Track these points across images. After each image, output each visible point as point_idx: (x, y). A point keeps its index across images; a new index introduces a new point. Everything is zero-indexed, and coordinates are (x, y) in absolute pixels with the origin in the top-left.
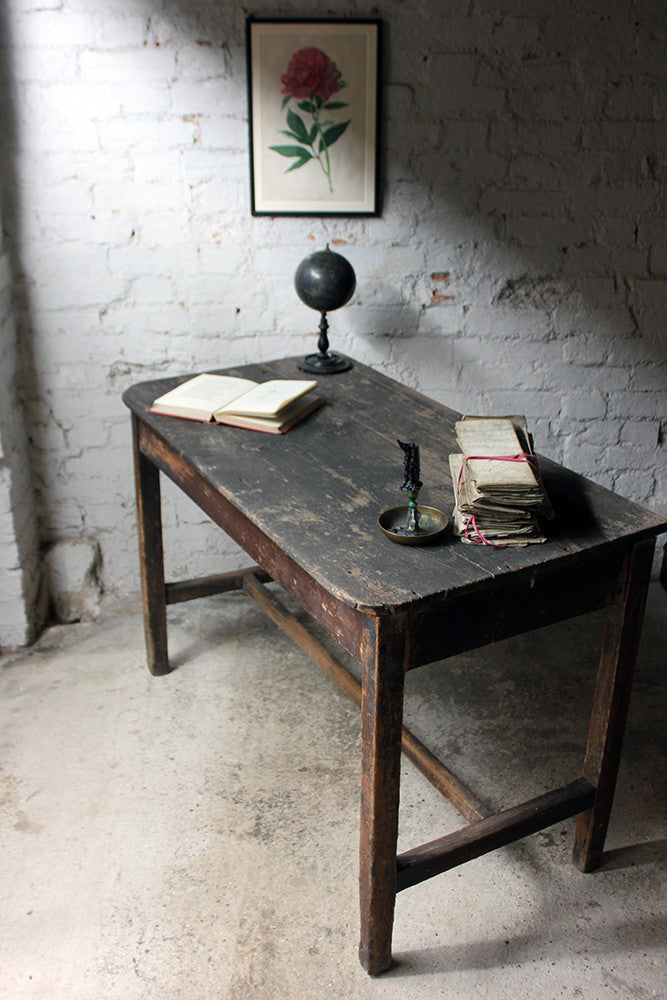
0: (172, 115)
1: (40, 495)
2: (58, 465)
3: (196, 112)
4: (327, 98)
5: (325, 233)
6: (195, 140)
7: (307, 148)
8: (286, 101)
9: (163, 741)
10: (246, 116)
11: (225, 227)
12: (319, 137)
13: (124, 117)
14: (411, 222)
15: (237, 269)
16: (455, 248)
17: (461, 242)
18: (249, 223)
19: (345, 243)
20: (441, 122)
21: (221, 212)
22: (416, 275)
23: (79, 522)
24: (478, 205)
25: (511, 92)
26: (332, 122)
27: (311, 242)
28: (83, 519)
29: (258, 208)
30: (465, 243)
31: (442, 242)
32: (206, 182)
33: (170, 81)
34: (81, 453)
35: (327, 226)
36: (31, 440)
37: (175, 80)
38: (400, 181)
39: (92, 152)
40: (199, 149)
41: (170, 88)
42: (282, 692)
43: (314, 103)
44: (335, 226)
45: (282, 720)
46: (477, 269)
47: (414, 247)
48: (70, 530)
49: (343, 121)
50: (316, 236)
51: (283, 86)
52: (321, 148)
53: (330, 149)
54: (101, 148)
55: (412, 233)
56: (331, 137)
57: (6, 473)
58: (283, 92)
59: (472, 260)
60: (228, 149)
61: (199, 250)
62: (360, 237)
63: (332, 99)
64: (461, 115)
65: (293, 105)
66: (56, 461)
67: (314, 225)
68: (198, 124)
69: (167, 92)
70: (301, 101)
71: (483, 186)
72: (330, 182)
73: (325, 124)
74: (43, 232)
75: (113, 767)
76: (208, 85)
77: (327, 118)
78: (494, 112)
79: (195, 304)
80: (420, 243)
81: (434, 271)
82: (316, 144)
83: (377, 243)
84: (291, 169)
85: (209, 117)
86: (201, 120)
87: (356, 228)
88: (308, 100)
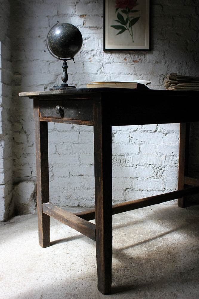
0: (76, 15)
1: (15, 162)
2: (24, 149)
3: (85, 14)
4: (132, 8)
5: (131, 58)
6: (84, 24)
7: (125, 26)
8: (117, 10)
9: (64, 247)
10: (102, 15)
11: (94, 55)
12: (129, 22)
13: (58, 16)
14: (162, 54)
15: (97, 71)
16: (179, 64)
17: (181, 62)
18: (102, 55)
19: (138, 61)
20: (173, 18)
21: (92, 50)
22: (164, 75)
23: (29, 174)
24: (187, 48)
25: (197, 7)
26: (134, 17)
27: (125, 61)
28: (31, 173)
29: (106, 48)
30: (182, 62)
31: (174, 62)
32: (87, 39)
33: (76, 3)
34: (33, 144)
35: (132, 56)
36: (14, 138)
37: (77, 3)
38: (158, 39)
39: (46, 28)
40: (85, 27)
41: (76, 6)
42: (116, 234)
43: (127, 10)
44: (134, 56)
45: (118, 242)
46: (187, 72)
47: (164, 64)
48: (26, 178)
49: (138, 16)
50: (127, 59)
51: (116, 4)
52: (129, 27)
53: (133, 27)
54: (50, 26)
55: (163, 58)
56: (133, 22)
57: (3, 143)
58: (116, 7)
59: (185, 69)
60: (96, 27)
61: (83, 64)
62: (143, 60)
63: (134, 9)
64: (180, 16)
65: (120, 11)
66: (23, 148)
67: (126, 55)
68: (85, 18)
69: (75, 7)
70: (122, 10)
71: (188, 41)
72: (133, 39)
73: (131, 17)
74: (26, 57)
75: (39, 256)
76: (89, 4)
77: (131, 16)
78: (192, 15)
79: (81, 85)
80: (166, 62)
81: (171, 73)
82: (128, 25)
83: (149, 62)
84: (118, 34)
85: (89, 16)
86: (86, 17)
87: (142, 57)
88: (125, 9)
